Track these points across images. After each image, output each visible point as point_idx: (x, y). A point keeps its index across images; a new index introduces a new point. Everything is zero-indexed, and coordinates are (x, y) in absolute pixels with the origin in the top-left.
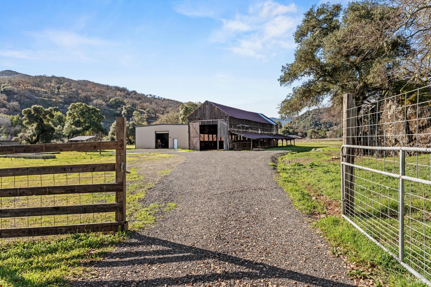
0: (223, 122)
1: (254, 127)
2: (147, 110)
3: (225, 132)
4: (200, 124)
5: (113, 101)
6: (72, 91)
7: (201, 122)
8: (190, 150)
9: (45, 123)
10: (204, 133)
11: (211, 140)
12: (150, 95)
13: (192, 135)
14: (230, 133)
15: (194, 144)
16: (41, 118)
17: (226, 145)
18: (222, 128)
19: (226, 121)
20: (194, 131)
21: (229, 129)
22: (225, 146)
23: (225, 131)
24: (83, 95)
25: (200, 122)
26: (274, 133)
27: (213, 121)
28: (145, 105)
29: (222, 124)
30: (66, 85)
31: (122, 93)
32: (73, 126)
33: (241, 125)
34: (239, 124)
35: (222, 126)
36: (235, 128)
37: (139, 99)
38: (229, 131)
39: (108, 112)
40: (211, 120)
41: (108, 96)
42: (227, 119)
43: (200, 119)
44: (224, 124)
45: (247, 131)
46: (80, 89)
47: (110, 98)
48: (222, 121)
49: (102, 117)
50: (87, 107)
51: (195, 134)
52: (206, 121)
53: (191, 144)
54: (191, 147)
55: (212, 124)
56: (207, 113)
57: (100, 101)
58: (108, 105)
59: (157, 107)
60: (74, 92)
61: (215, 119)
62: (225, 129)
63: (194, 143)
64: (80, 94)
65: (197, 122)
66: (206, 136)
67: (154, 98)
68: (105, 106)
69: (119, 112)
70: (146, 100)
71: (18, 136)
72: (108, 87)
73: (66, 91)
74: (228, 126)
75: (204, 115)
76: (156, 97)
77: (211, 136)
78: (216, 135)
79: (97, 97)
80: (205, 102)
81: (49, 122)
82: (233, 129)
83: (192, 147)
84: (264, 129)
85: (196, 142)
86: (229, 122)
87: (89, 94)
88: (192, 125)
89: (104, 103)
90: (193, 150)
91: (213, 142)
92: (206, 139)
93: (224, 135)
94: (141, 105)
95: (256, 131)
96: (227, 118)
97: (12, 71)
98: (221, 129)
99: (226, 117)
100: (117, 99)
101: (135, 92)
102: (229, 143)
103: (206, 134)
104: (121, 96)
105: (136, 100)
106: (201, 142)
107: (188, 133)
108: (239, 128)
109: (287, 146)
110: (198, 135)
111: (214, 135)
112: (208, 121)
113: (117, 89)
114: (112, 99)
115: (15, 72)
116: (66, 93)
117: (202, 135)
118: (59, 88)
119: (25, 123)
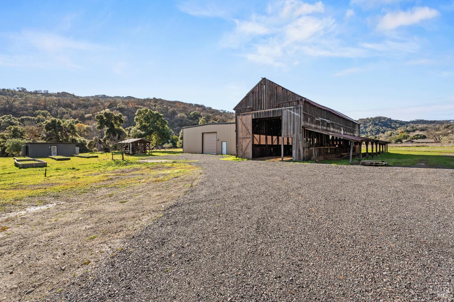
0: (292, 112)
1: (337, 125)
2: (218, 121)
3: (296, 129)
4: (253, 118)
5: (192, 114)
6: (164, 108)
7: (255, 114)
8: (238, 158)
9: (116, 127)
10: (260, 134)
11: (269, 143)
12: (222, 110)
13: (240, 135)
14: (304, 129)
15: (243, 149)
16: (112, 123)
17: (296, 151)
18: (291, 121)
19: (297, 108)
20: (244, 128)
21: (303, 124)
22: (296, 153)
23: (296, 126)
24: (171, 110)
25: (252, 114)
26: (356, 135)
27: (273, 111)
28: (216, 117)
29: (290, 115)
30: (160, 103)
31: (200, 109)
32: (139, 131)
33: (320, 119)
34: (317, 117)
35: (291, 118)
36: (312, 123)
37: (213, 112)
38: (303, 127)
39: (188, 123)
40: (271, 110)
41: (189, 111)
42: (299, 106)
43: (253, 110)
44: (294, 114)
45: (329, 129)
46: (169, 106)
47: (191, 112)
48: (290, 109)
49: (165, 121)
50: (152, 113)
51: (245, 134)
52: (262, 112)
53: (240, 149)
54: (239, 154)
55: (272, 116)
56: (265, 98)
57: (183, 114)
58: (188, 117)
59: (225, 119)
60: (165, 108)
61: (279, 107)
62: (296, 123)
63: (244, 147)
64: (169, 109)
65: (248, 114)
66: (263, 137)
67: (224, 112)
68: (187, 118)
69: (197, 123)
70: (217, 113)
71: (92, 139)
72: (191, 105)
73: (160, 108)
74: (302, 118)
75: (260, 102)
76: (226, 112)
77: (269, 137)
78: (277, 137)
79: (181, 111)
80: (262, 81)
81: (119, 127)
82: (309, 124)
83: (241, 154)
84: (346, 128)
85: (247, 145)
86: (304, 110)
87: (175, 109)
88: (241, 119)
89: (185, 116)
90: (242, 157)
91: (272, 146)
92: (263, 142)
93: (294, 133)
94: (213, 117)
95: (338, 131)
96: (301, 103)
97: (131, 97)
98: (289, 123)
99: (298, 101)
100: (195, 112)
101: (210, 108)
102: (303, 148)
103: (263, 134)
104: (199, 110)
105: (210, 113)
106: (254, 146)
107: (235, 133)
108: (317, 123)
109: (377, 154)
110: (250, 134)
111: (274, 137)
112: (265, 111)
113: (197, 105)
114: (192, 113)
115: (133, 97)
116: (159, 109)
117: (257, 136)
118: (155, 106)
119: (97, 127)
